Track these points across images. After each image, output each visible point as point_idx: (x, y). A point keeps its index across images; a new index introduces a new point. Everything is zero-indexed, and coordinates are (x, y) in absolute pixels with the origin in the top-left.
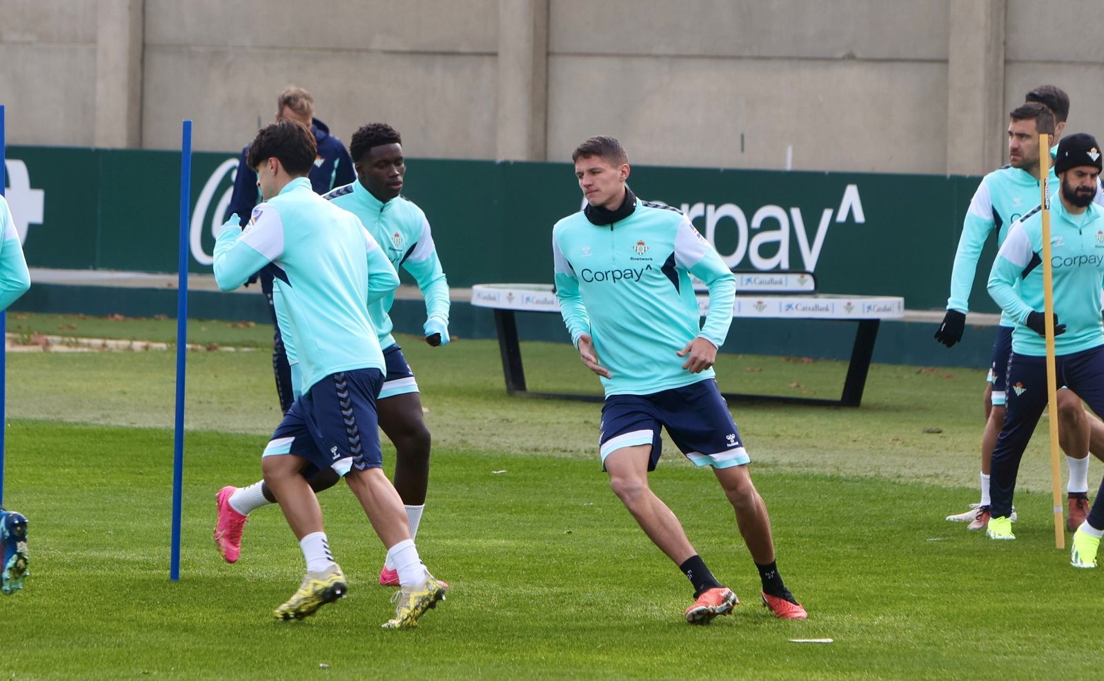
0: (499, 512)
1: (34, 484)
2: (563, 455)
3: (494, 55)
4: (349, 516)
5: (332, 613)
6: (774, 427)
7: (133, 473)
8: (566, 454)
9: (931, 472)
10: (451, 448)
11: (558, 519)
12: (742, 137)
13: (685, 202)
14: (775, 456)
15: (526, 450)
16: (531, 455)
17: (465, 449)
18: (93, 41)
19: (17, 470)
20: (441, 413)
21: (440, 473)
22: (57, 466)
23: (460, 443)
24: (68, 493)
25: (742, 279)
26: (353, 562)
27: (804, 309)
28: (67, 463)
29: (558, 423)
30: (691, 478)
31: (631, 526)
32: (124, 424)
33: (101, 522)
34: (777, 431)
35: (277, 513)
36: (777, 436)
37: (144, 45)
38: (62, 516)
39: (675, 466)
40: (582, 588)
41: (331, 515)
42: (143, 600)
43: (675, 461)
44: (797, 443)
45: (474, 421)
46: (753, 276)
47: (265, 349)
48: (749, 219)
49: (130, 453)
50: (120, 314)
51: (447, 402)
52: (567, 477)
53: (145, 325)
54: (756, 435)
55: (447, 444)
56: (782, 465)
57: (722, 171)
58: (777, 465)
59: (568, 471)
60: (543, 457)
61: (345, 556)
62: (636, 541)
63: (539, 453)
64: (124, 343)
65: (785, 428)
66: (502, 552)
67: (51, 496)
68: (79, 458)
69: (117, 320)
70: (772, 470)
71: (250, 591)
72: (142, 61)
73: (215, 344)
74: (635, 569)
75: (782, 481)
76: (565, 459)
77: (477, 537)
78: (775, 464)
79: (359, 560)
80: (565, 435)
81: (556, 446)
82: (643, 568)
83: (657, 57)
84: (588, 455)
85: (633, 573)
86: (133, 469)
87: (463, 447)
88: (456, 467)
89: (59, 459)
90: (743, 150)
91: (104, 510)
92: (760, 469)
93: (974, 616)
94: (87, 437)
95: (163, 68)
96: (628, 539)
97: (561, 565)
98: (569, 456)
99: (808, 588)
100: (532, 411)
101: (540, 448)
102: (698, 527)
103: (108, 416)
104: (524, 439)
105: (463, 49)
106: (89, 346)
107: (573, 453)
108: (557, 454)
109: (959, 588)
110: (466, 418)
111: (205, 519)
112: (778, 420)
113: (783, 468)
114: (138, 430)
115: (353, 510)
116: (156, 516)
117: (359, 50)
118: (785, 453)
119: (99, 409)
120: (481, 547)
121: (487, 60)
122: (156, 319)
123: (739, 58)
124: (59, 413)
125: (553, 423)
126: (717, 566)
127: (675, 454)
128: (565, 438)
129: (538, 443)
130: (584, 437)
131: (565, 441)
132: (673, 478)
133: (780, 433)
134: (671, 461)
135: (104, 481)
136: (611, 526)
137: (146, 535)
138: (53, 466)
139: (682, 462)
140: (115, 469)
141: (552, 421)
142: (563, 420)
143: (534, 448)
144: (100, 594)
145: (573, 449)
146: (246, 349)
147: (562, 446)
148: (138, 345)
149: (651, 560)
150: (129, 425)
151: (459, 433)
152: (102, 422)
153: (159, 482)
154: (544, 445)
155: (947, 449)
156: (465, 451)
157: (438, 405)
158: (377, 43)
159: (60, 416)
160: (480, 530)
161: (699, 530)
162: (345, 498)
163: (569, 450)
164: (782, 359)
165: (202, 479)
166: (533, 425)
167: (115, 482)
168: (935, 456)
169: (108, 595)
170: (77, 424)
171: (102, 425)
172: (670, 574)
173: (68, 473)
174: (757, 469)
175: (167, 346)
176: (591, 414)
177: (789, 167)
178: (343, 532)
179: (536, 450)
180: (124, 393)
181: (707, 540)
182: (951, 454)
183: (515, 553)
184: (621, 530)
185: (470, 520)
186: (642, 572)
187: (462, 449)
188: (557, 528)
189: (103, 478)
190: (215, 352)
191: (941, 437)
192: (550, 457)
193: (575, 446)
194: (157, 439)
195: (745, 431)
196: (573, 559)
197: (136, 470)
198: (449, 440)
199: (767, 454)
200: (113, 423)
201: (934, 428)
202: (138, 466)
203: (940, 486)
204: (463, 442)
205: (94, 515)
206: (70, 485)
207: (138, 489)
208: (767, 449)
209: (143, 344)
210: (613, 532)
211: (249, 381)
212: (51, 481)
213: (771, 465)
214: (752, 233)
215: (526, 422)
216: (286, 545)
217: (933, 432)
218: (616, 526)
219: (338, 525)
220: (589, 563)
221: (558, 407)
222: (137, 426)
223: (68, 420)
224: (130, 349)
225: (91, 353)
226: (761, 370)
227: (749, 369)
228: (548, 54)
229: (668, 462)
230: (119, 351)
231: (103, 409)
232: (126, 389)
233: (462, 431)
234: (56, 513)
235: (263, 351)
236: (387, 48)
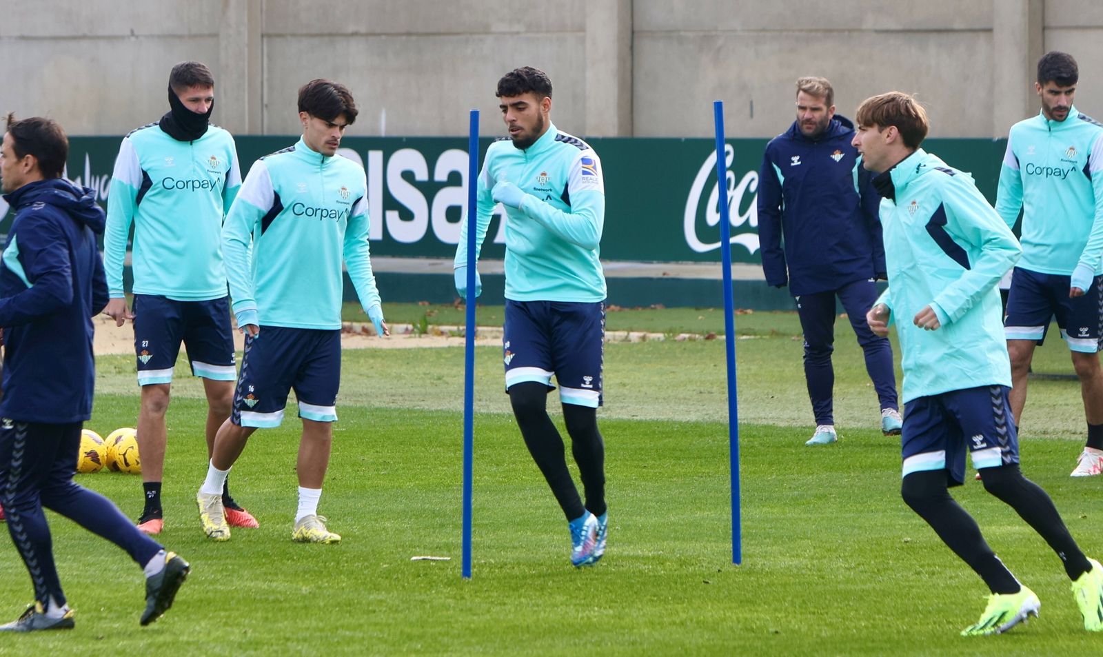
1: (539, 481)
2: (1074, 437)
3: (990, 30)
4: (858, 505)
5: (846, 605)
7: (637, 466)
8: (1076, 436)
11: (1071, 504)
15: (1035, 433)
16: (1041, 439)
18: (582, 29)
19: (520, 467)
26: (865, 553)
29: (1067, 405)
32: (625, 417)
35: (785, 504)
37: (633, 32)
41: (839, 505)
42: (654, 596)
47: (764, 337)
49: (633, 446)
50: (616, 305)
53: (642, 315)
60: (1052, 440)
61: (857, 547)
63: (1048, 436)
64: (623, 334)
66: (1016, 539)
69: (613, 311)
71: (762, 585)
72: (632, 48)
73: (713, 333)
76: (1076, 441)
80: (1073, 418)
81: (1065, 428)
86: (637, 462)
95: (653, 54)
100: (1038, 393)
101: (1049, 430)
104: (1032, 423)
105: (956, 26)
108: (1067, 437)
111: (712, 512)
114: (640, 422)
115: (862, 499)
116: (663, 510)
117: (850, 31)
120: (994, 534)
121: (982, 36)
122: (652, 308)
125: (1061, 405)
128: (1074, 420)
129: (1046, 426)
131: (1074, 422)
137: (654, 530)
140: (619, 463)
141: (1060, 403)
143: (1042, 431)
144: (611, 591)
146: (744, 337)
147: (1072, 428)
148: (635, 336)
150: (631, 418)
153: (664, 475)
154: (1052, 428)
158: (869, 23)
160: (993, 517)
162: (854, 488)
163: (1078, 431)
165: (707, 471)
166: (1040, 407)
167: (619, 476)
169: (619, 592)
175: (665, 336)
178: (853, 522)
179: (1045, 433)
180: (624, 385)
183: (1029, 540)
185: (982, 507)
188: (1071, 513)
190: (714, 340)
192: (1059, 440)
194: (659, 432)
196: (1090, 544)
197: (641, 463)
200: (615, 417)
202: (641, 460)
207: (643, 483)
209: (641, 334)
211: (749, 369)
215: (1033, 404)
216: (795, 536)
219: (848, 515)
221: (1066, 388)
222: (638, 418)
224: (627, 339)
228: (1044, 29)
230: (616, 343)
232: (626, 381)
235: (761, 338)
236: (879, 27)
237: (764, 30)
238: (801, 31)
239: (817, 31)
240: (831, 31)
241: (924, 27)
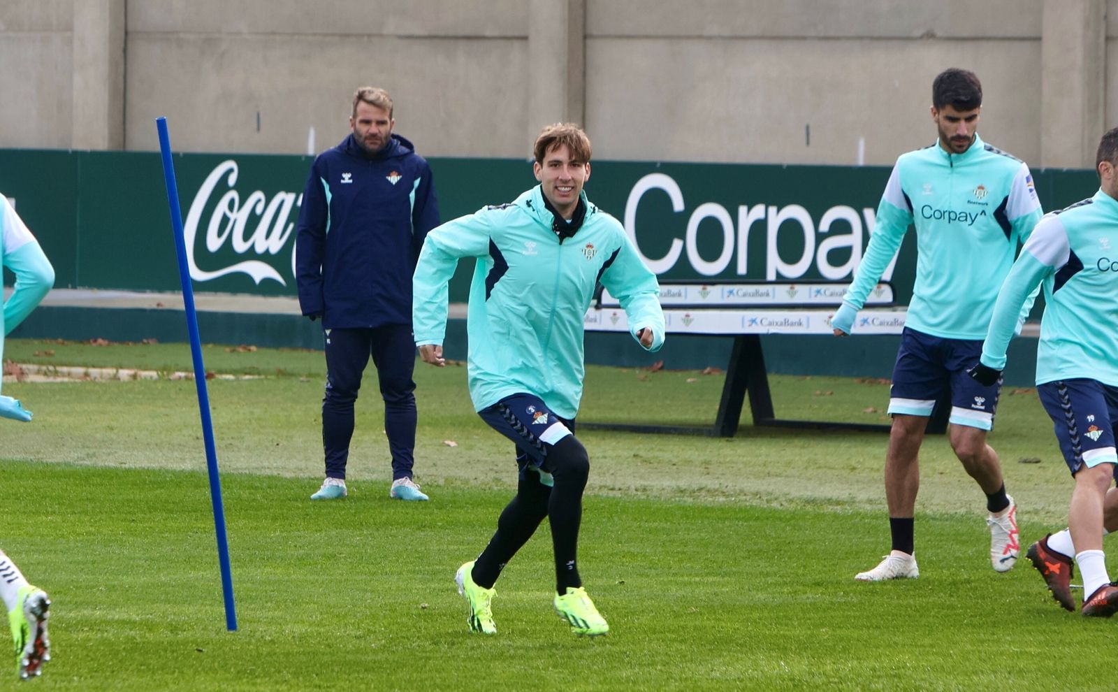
0: (541, 560)
1: (14, 534)
2: (611, 494)
3: (525, 38)
4: (371, 566)
6: (848, 459)
7: (125, 520)
8: (614, 492)
9: (1030, 508)
10: (483, 487)
11: (608, 568)
12: (808, 128)
13: (743, 204)
14: (851, 492)
17: (499, 488)
18: (69, 28)
20: (470, 448)
21: (473, 516)
22: (37, 513)
23: (493, 481)
24: (52, 544)
25: (810, 290)
27: (881, 324)
28: (50, 510)
29: (605, 457)
30: (757, 519)
31: (690, 575)
32: (112, 464)
33: (90, 577)
34: (853, 463)
35: (289, 564)
36: (854, 469)
37: (126, 33)
38: (46, 570)
39: (738, 504)
40: (638, 646)
41: (350, 566)
42: (141, 665)
43: (737, 499)
44: (875, 477)
45: (508, 455)
46: (823, 287)
47: (269, 377)
48: (816, 223)
49: (120, 498)
50: (104, 339)
51: (477, 435)
52: (616, 519)
53: (133, 350)
54: (830, 468)
55: (479, 482)
56: (859, 502)
57: (784, 167)
58: (854, 502)
59: (617, 512)
61: (368, 613)
62: (697, 591)
64: (111, 371)
65: (861, 460)
66: (546, 606)
67: (33, 547)
68: (64, 504)
69: (100, 345)
70: (848, 508)
71: (262, 654)
72: (125, 50)
73: (213, 372)
74: (697, 623)
75: (861, 520)
76: (614, 499)
77: (517, 589)
78: (852, 501)
79: (385, 617)
80: (612, 472)
81: (602, 484)
82: (707, 623)
83: (709, 38)
84: (639, 493)
85: (696, 628)
86: (124, 516)
87: (497, 486)
88: (490, 510)
89: (40, 505)
90: (808, 143)
91: (93, 562)
92: (836, 507)
93: (1085, 673)
94: (72, 480)
95: (147, 57)
96: (688, 589)
97: (613, 619)
98: (618, 494)
99: (895, 643)
102: (767, 574)
103: (94, 455)
105: (488, 33)
106: (69, 374)
107: (623, 491)
108: (604, 493)
109: (1067, 641)
110: (499, 452)
111: (208, 572)
112: (853, 450)
113: (862, 505)
114: (128, 471)
115: (375, 559)
116: (153, 569)
117: (369, 36)
118: (864, 488)
119: (83, 447)
120: (522, 600)
121: (516, 44)
122: (144, 343)
123: (804, 38)
124: (38, 453)
125: (598, 458)
126: (790, 619)
127: (738, 492)
128: (612, 474)
130: (633, 473)
131: (613, 477)
132: (737, 519)
133: (855, 465)
134: (733, 499)
135: (92, 529)
136: (668, 575)
137: (142, 591)
138: (34, 513)
139: (746, 500)
140: (104, 517)
141: (597, 455)
142: (610, 453)
144: (92, 659)
145: (622, 487)
146: (247, 377)
147: (609, 483)
148: (125, 374)
149: (715, 613)
150: (118, 465)
151: (491, 470)
152: (88, 462)
153: (154, 530)
155: (1047, 481)
156: (500, 490)
157: (467, 438)
158: (391, 28)
159: (40, 456)
160: (520, 581)
161: (768, 578)
162: (366, 547)
163: (617, 487)
164: (856, 381)
165: (203, 526)
167: (105, 531)
168: (1034, 489)
169: (102, 661)
170: (58, 464)
171: (87, 466)
172: (738, 629)
173: (51, 521)
174: (831, 507)
175: (158, 374)
176: (641, 446)
177: (861, 162)
178: (365, 585)
180: (112, 429)
181: (778, 589)
182: (1051, 487)
184: (680, 579)
186: (705, 627)
187: (495, 488)
188: (607, 578)
189: (91, 526)
190: (213, 380)
191: (1040, 467)
192: (596, 496)
193: (624, 484)
194: (150, 482)
195: (816, 463)
196: (627, 613)
197: (129, 517)
198: (482, 478)
199: (842, 490)
200: (101, 464)
201: (1032, 458)
202: (130, 513)
203: (1041, 524)
204: (497, 480)
205: (83, 569)
206: (54, 534)
207: (131, 539)
208: (842, 483)
209: (132, 372)
210: (671, 581)
211: (252, 413)
212: (32, 531)
213: (847, 502)
214: (820, 237)
216: (300, 601)
217: (1030, 462)
218: (675, 575)
219: (359, 578)
220: (645, 617)
221: (604, 439)
222: (127, 466)
223: (50, 461)
224: (116, 378)
225: (71, 383)
226: (832, 394)
227: (818, 392)
228: (585, 37)
229: (731, 501)
230: (104, 381)
231: (88, 447)
232: (114, 424)
233: (495, 468)
234: (40, 567)
235: (266, 378)
236: (402, 32)
237: (273, 33)
238: (315, 34)
239: (333, 35)
240: (348, 35)
241: (451, 33)
